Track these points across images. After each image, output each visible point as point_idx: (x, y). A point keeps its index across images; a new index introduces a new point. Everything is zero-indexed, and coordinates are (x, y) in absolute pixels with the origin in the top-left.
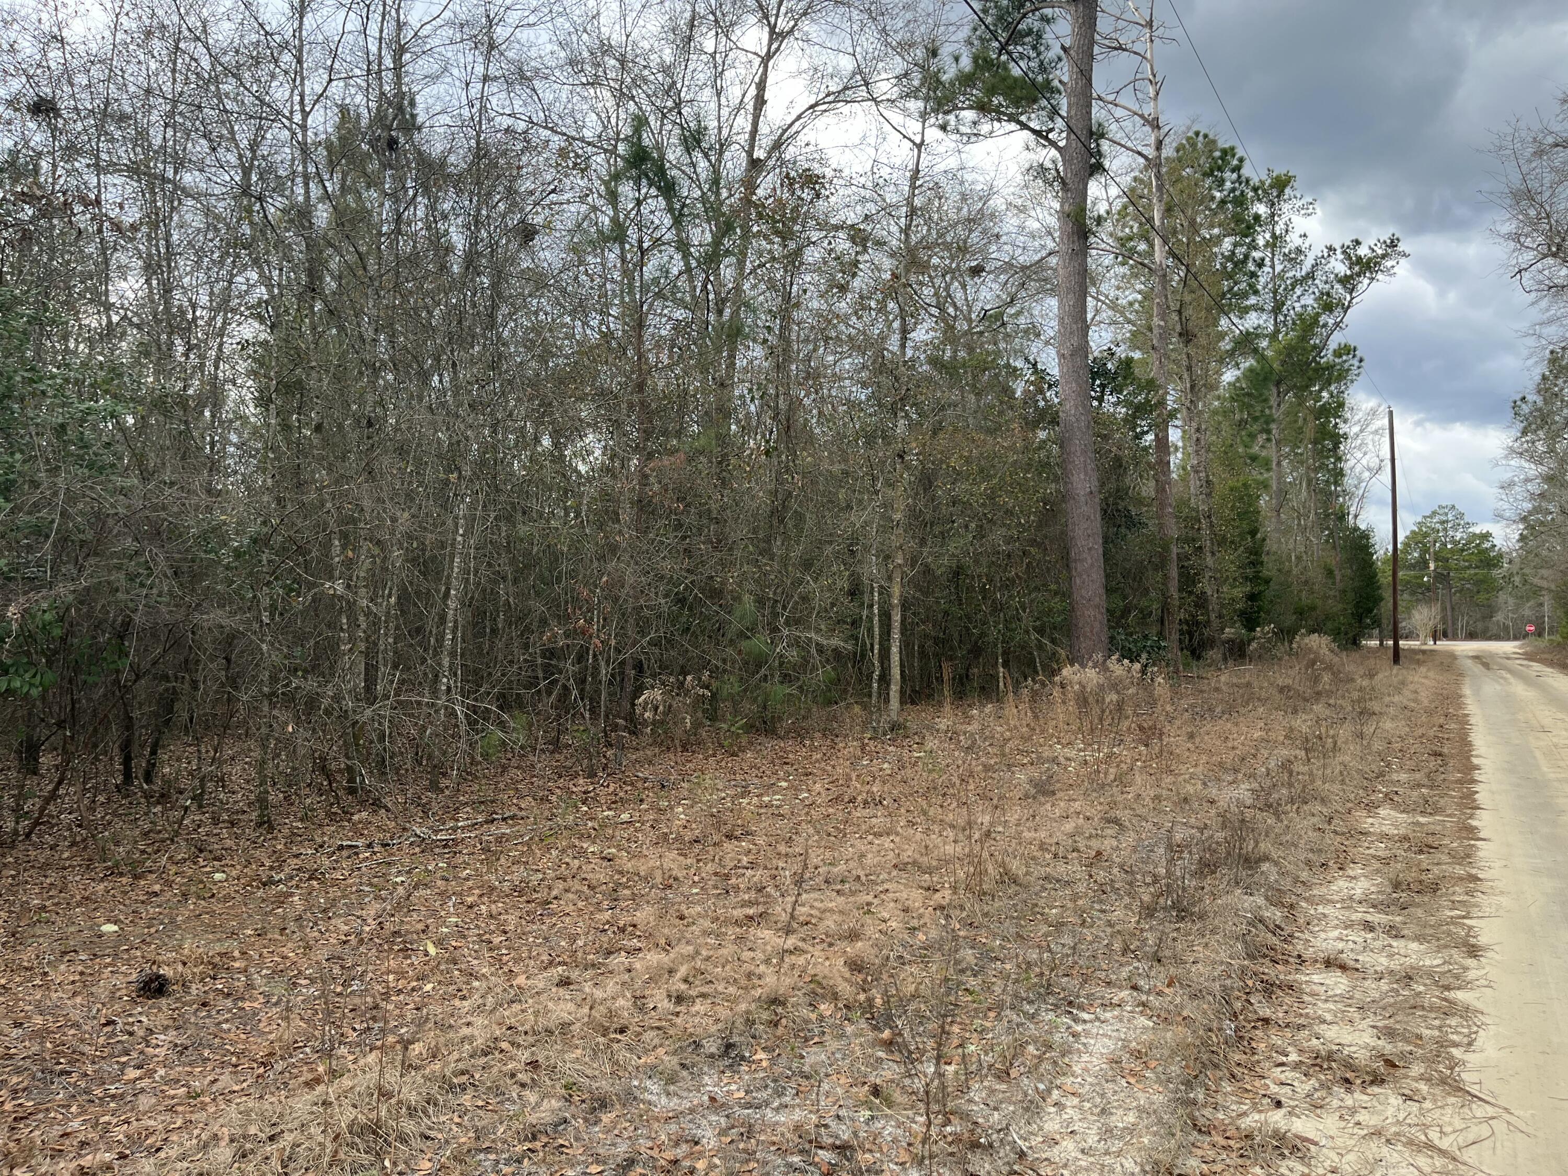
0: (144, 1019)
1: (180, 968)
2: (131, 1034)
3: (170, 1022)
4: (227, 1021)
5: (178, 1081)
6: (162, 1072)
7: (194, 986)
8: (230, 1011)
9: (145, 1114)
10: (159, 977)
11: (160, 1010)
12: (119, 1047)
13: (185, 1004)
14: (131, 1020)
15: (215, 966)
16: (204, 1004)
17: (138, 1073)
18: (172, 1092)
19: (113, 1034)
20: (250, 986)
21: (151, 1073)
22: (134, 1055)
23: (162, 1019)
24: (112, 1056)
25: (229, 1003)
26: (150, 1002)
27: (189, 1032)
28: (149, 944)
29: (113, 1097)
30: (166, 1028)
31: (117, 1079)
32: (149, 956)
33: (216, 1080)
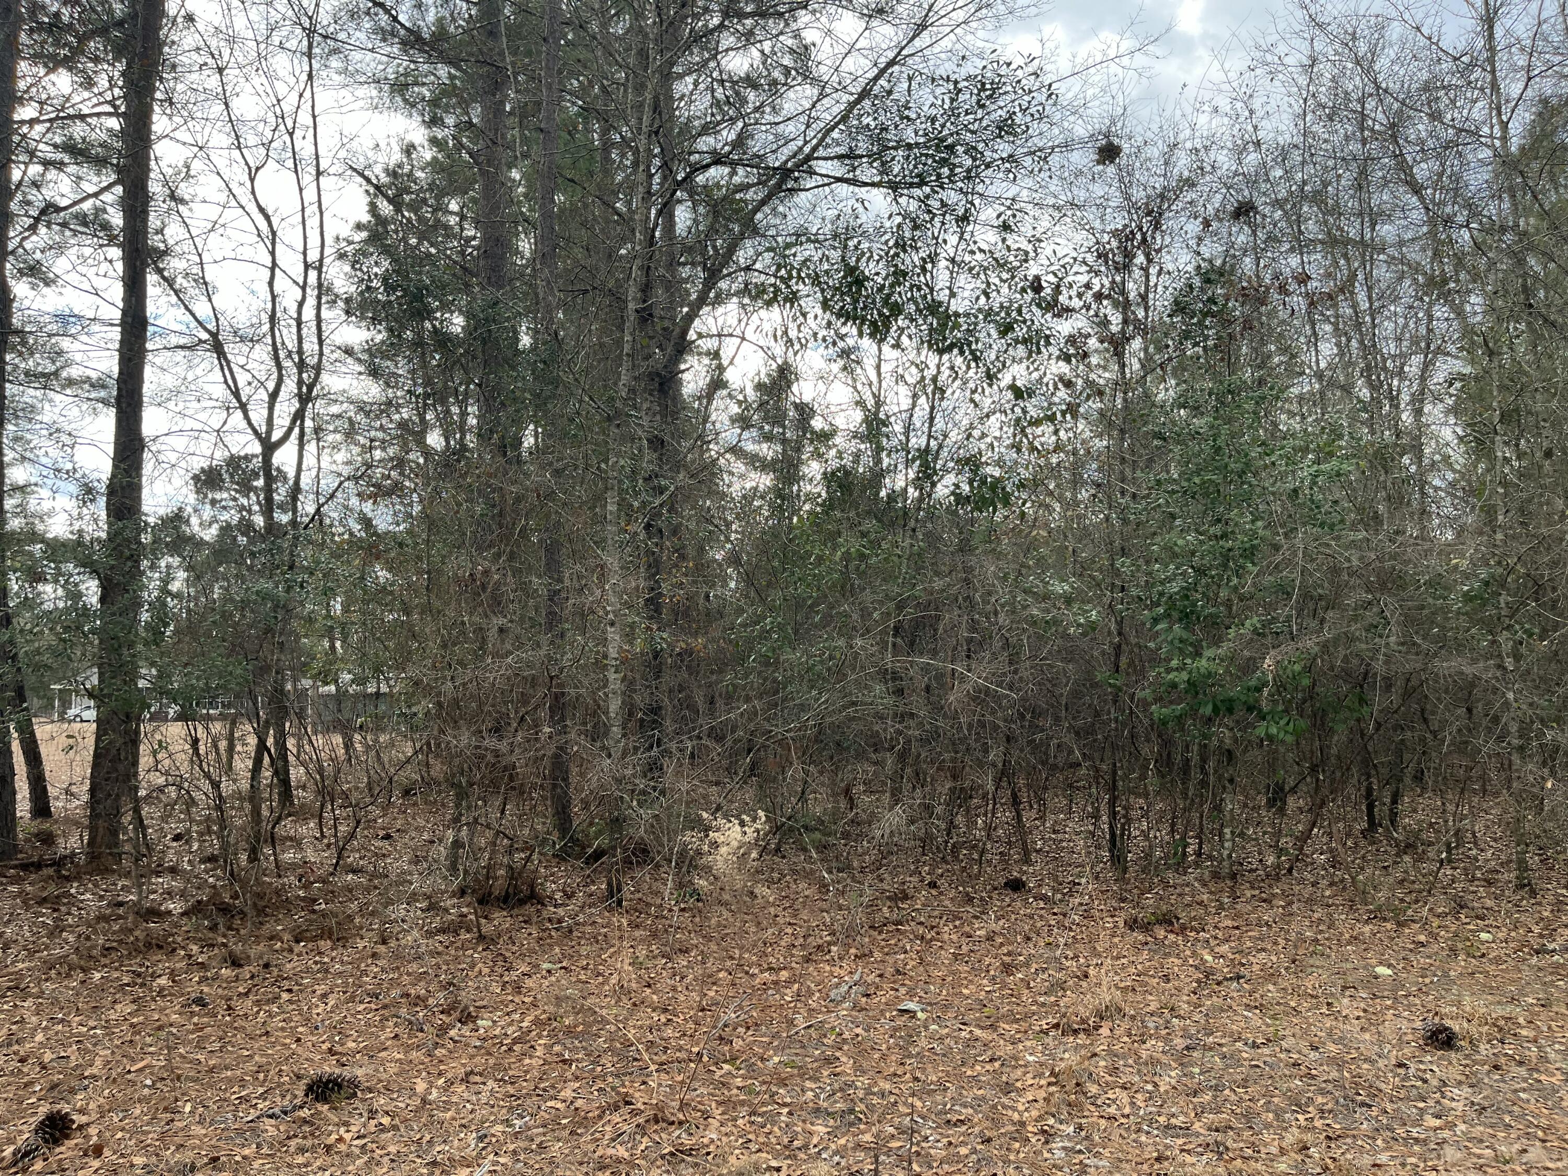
0: (1435, 1068)
1: (1465, 1025)
2: (1425, 1081)
3: (1463, 1078)
4: (1524, 1090)
5: (1481, 1141)
6: (1462, 1127)
7: (1482, 1047)
8: (1525, 1080)
9: (1454, 1165)
10: (1446, 1029)
11: (1450, 1063)
12: (1414, 1092)
13: (1475, 1062)
14: (1422, 1067)
15: (1501, 1030)
16: (1496, 1067)
17: (1438, 1122)
18: (1478, 1151)
19: (1406, 1078)
20: (1543, 1058)
21: (1452, 1126)
22: (1431, 1103)
23: (1454, 1073)
24: (1408, 1099)
25: (1523, 1071)
26: (1440, 1053)
27: (1485, 1093)
28: (1427, 994)
29: (1416, 1140)
30: (1460, 1083)
31: (1418, 1123)
32: (1429, 1006)
33: (1525, 1151)
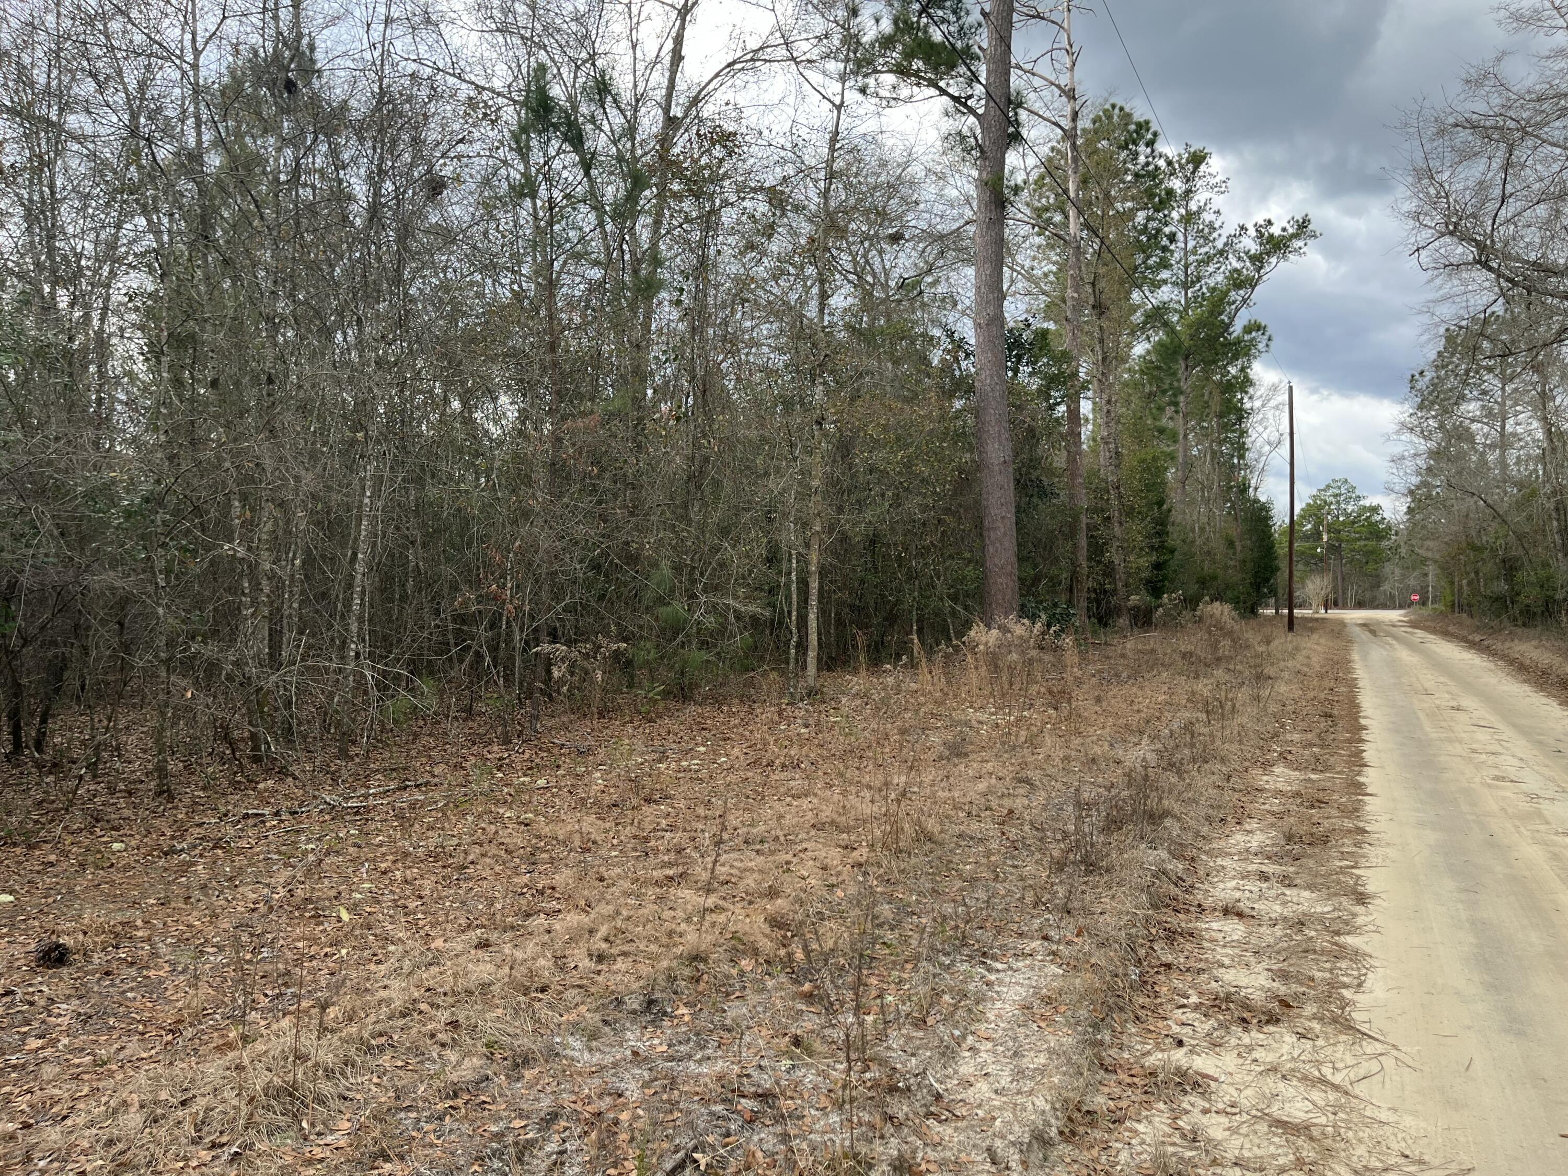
0: (44, 988)
1: (81, 937)
2: (31, 1004)
3: (73, 992)
4: (132, 989)
5: (83, 1049)
6: (65, 1041)
7: (96, 956)
8: (134, 980)
9: (49, 1082)
10: (59, 946)
11: (61, 979)
12: (20, 1017)
13: (87, 973)
14: (31, 990)
15: (117, 935)
16: (107, 973)
17: (40, 1042)
18: (77, 1061)
19: (13, 1004)
20: (155, 955)
21: (54, 1043)
22: (36, 1024)
23: (64, 988)
24: (12, 1026)
25: (133, 971)
26: (50, 972)
27: (93, 1001)
28: (47, 914)
29: (14, 1067)
30: (69, 997)
31: (18, 1049)
32: (47, 926)
33: (123, 1048)
